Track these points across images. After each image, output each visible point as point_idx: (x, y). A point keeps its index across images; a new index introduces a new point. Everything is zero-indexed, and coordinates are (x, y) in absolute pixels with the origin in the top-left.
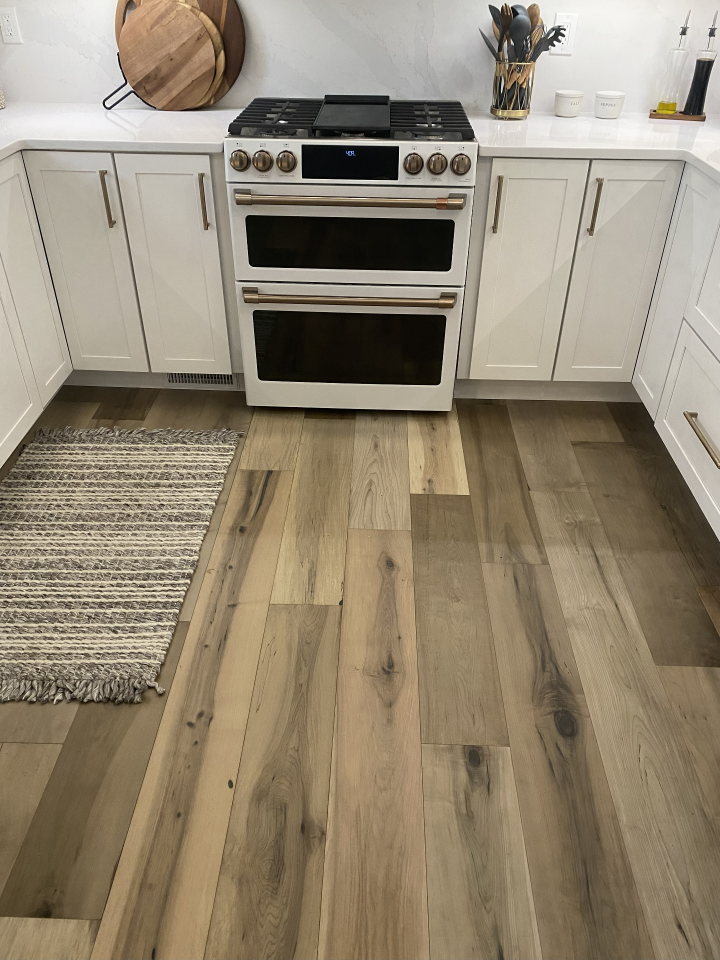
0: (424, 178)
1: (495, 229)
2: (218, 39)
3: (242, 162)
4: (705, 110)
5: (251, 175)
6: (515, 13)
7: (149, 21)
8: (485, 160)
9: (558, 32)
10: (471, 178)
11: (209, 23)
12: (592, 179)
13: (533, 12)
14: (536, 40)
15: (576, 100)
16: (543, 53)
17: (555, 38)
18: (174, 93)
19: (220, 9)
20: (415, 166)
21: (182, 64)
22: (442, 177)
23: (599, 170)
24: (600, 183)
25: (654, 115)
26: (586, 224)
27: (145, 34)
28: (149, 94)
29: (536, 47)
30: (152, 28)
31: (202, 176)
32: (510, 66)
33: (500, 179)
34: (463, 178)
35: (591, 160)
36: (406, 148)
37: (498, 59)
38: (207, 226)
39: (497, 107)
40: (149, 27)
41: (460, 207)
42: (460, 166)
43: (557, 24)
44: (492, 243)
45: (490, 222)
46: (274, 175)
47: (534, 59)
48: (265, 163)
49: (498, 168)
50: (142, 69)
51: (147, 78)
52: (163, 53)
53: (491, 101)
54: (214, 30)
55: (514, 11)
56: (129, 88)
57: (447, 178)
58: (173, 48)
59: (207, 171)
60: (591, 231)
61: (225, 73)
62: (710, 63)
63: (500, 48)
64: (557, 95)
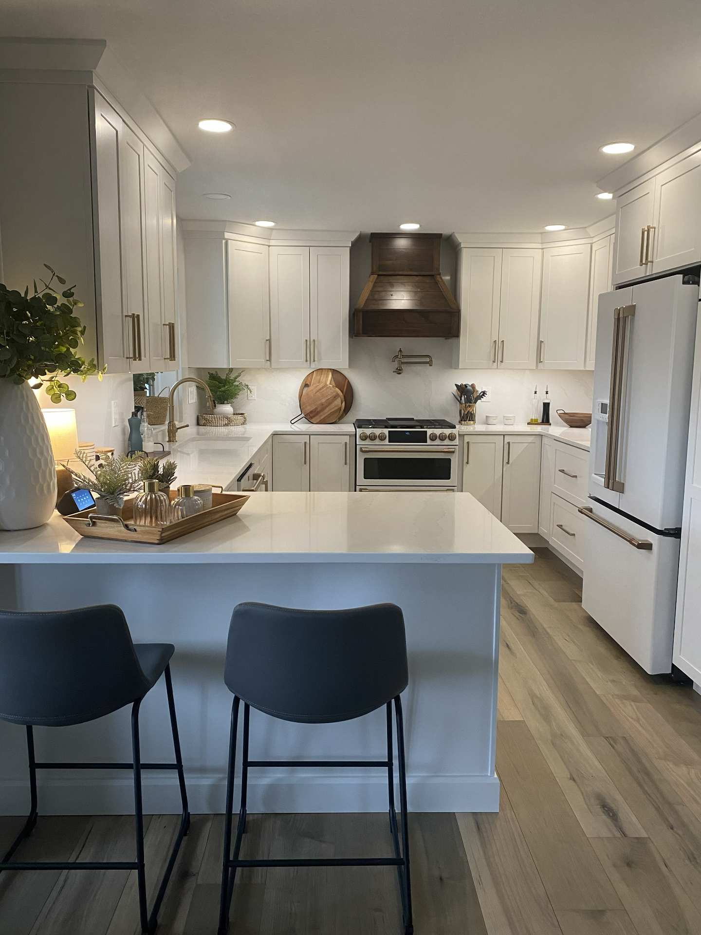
0: (438, 442)
1: (467, 463)
2: (343, 397)
3: (364, 438)
4: (550, 421)
5: (368, 442)
6: (466, 387)
7: (315, 391)
8: (462, 436)
9: (484, 393)
10: (456, 442)
11: (339, 392)
12: (506, 442)
13: (473, 386)
14: (475, 396)
15: (495, 418)
16: (479, 401)
17: (483, 395)
18: (322, 417)
19: (344, 387)
20: (434, 438)
21: (327, 406)
22: (445, 441)
23: (507, 439)
24: (509, 443)
25: (529, 424)
26: (506, 460)
27: (312, 396)
28: (312, 418)
29: (475, 399)
30: (315, 393)
31: (346, 443)
32: (466, 405)
33: (468, 443)
34: (454, 442)
35: (504, 435)
36: (430, 431)
37: (460, 403)
38: (346, 464)
39: (461, 421)
40: (314, 392)
41: (453, 452)
42: (452, 438)
43: (483, 390)
44: (467, 469)
45: (465, 460)
46: (377, 442)
47: (475, 402)
48: (373, 438)
49: (467, 439)
50: (309, 409)
51: (311, 412)
52: (320, 402)
53: (458, 418)
54: (341, 394)
55: (466, 386)
56: (303, 415)
57: (447, 442)
58: (323, 401)
59: (348, 442)
60: (508, 463)
61: (344, 410)
62: (549, 404)
63: (461, 399)
64: (487, 416)
